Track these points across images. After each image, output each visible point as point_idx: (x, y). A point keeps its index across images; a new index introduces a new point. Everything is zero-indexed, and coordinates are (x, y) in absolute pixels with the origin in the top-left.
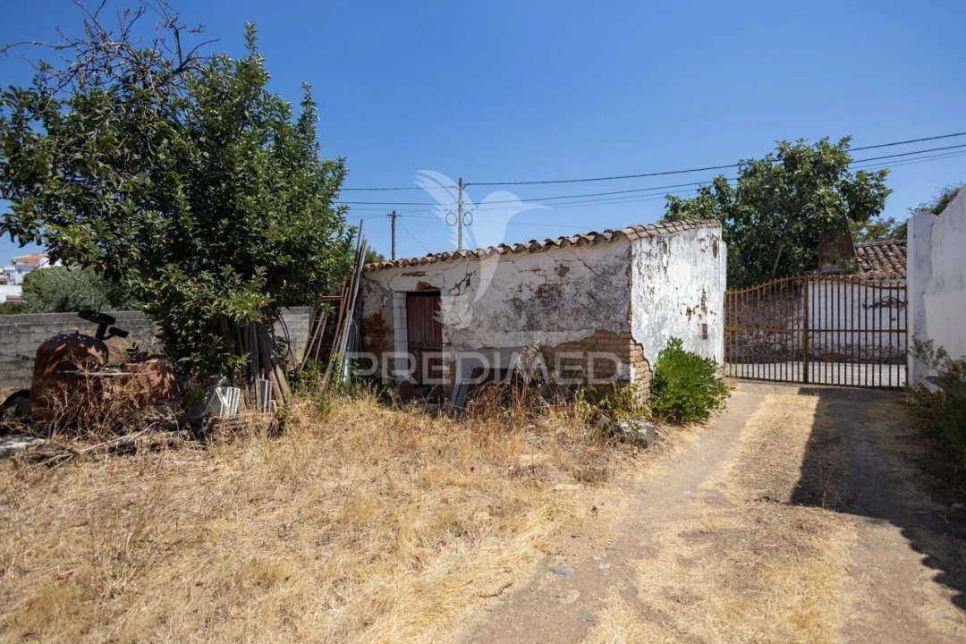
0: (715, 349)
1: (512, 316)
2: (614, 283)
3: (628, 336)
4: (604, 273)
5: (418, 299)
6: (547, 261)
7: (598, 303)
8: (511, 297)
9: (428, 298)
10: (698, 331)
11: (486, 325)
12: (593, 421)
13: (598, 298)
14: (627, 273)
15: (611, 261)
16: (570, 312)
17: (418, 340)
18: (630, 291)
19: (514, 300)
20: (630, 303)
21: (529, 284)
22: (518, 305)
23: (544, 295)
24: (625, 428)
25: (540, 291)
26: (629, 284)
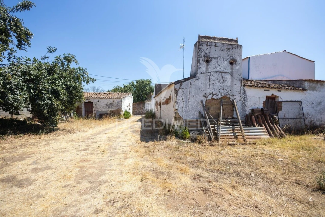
0: (131, 111)
1: (106, 107)
2: (120, 103)
3: (121, 109)
4: (118, 102)
5: (87, 103)
6: (111, 100)
7: (118, 105)
9: (91, 104)
10: (129, 109)
11: (102, 108)
12: (118, 118)
16: (114, 106)
17: (87, 110)
20: (121, 105)
22: (107, 105)
24: (121, 119)
25: (110, 104)
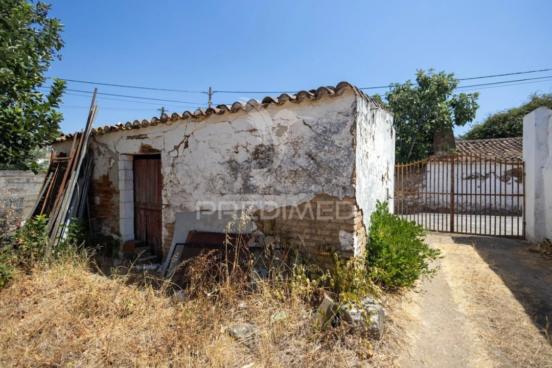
0: (391, 207)
1: (228, 178)
2: (337, 143)
3: (352, 201)
4: (325, 132)
5: (144, 161)
7: (319, 165)
8: (227, 158)
9: (152, 161)
10: (386, 194)
12: (314, 301)
13: (318, 159)
14: (351, 131)
15: (334, 118)
16: (287, 174)
17: (143, 200)
18: (355, 151)
19: (230, 162)
20: (354, 164)
21: (245, 144)
22: (234, 168)
23: (261, 156)
24: (354, 314)
25: (257, 152)
26: (354, 144)
